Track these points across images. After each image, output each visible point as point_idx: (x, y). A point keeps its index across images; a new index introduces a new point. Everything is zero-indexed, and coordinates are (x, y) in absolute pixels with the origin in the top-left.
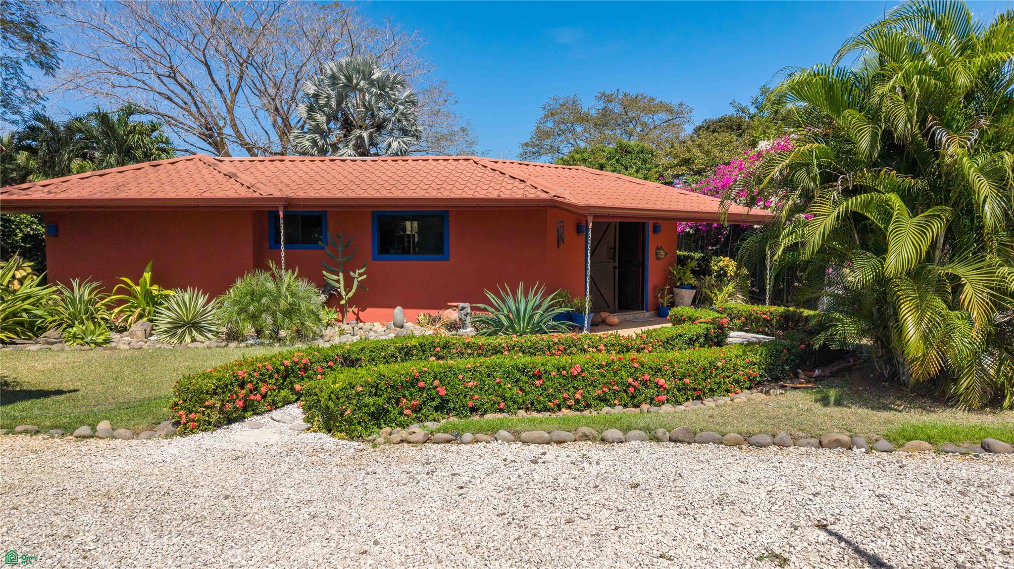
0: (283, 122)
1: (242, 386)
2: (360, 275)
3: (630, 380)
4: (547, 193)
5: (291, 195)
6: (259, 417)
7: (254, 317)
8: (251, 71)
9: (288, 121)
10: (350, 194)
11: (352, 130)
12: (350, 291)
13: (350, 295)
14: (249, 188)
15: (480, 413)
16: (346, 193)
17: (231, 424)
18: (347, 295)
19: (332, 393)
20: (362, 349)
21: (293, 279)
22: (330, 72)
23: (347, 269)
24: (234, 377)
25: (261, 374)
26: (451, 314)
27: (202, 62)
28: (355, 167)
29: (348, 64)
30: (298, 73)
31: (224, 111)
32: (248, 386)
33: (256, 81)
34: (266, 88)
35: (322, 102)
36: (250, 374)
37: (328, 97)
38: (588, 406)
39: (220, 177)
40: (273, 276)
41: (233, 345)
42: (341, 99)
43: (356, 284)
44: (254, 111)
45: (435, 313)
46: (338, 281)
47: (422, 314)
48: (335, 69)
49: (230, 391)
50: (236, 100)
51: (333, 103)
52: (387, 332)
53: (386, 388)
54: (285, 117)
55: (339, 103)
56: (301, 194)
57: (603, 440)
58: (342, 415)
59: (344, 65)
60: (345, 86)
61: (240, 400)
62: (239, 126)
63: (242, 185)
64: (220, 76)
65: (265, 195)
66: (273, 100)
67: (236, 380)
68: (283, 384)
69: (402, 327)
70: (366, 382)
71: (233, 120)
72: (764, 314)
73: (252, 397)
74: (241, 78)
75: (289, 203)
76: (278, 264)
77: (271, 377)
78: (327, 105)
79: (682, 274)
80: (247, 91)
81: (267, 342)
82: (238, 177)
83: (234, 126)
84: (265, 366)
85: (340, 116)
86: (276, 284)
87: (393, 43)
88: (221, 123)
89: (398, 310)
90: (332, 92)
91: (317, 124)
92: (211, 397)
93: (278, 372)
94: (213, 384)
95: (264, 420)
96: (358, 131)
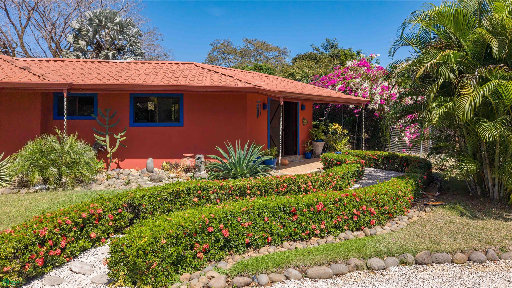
0: (56, 46)
1: (42, 245)
2: (122, 137)
3: (355, 211)
4: (249, 84)
5: (73, 82)
6: (59, 270)
7: (43, 170)
8: (36, 15)
9: (59, 45)
10: (115, 82)
11: (102, 50)
12: (114, 148)
13: (114, 150)
14: (39, 76)
15: (253, 247)
16: (113, 82)
17: (30, 283)
18: (111, 151)
19: (139, 249)
20: (144, 196)
21: (73, 140)
22: (89, 17)
23: (112, 132)
24: (35, 236)
25: (61, 230)
26: (186, 162)
27: (4, 9)
28: (116, 66)
29: (100, 13)
30: (66, 18)
31: (16, 38)
32: (49, 244)
33: (39, 20)
34: (45, 25)
35: (84, 33)
36: (50, 232)
37: (88, 31)
38: (329, 233)
39: (17, 70)
40: (59, 138)
41: (24, 191)
42: (96, 32)
43: (118, 143)
44: (37, 39)
45: (174, 161)
46: (105, 141)
47: (165, 162)
48: (92, 15)
49: (31, 251)
50: (25, 31)
51: (91, 35)
52: (142, 176)
53: (184, 238)
54: (57, 43)
55: (94, 35)
56: (80, 82)
57: (369, 268)
58: (148, 269)
59: (98, 13)
60: (98, 25)
61: (41, 259)
62: (26, 47)
63: (34, 74)
64: (15, 19)
65: (53, 81)
66: (50, 32)
67: (37, 239)
68: (81, 234)
69: (153, 172)
70: (169, 234)
71: (22, 43)
72: (374, 156)
73: (53, 253)
74: (29, 18)
75: (71, 87)
76: (62, 129)
77: (70, 230)
78: (87, 35)
79: (317, 133)
80: (32, 27)
81: (52, 187)
82: (31, 70)
83: (23, 46)
84: (65, 221)
85: (95, 42)
86: (61, 145)
87: (127, 5)
88: (14, 45)
89: (150, 160)
90: (90, 28)
91: (80, 47)
92: (10, 262)
93: (76, 224)
94: (14, 248)
95: (64, 273)
96: (106, 51)
